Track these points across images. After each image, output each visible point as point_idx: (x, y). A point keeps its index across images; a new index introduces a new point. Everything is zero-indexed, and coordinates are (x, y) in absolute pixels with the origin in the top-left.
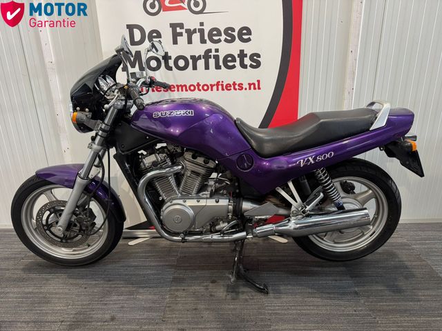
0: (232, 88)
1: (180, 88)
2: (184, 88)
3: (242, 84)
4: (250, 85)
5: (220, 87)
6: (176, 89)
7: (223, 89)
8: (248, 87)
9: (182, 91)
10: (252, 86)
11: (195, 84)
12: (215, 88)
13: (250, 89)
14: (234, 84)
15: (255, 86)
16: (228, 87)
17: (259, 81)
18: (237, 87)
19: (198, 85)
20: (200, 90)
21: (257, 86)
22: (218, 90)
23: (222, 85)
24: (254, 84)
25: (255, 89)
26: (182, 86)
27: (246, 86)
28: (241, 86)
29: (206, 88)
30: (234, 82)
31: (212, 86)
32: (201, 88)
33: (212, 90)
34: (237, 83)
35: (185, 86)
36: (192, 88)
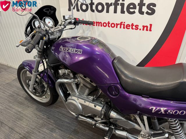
0: (130, 28)
1: (98, 24)
2: (100, 24)
3: (138, 26)
4: (144, 27)
5: (122, 26)
6: (96, 24)
7: (124, 28)
8: (142, 28)
9: (99, 26)
10: (145, 28)
11: (107, 22)
12: (119, 26)
13: (143, 30)
15: (148, 28)
16: (128, 26)
17: (151, 25)
18: (134, 27)
19: (109, 23)
20: (109, 27)
21: (149, 29)
22: (121, 28)
23: (124, 25)
24: (147, 27)
25: (147, 30)
26: (99, 23)
27: (140, 27)
28: (137, 27)
29: (113, 25)
30: (133, 24)
31: (117, 24)
32: (110, 25)
33: (117, 27)
34: (135, 24)
35: (101, 23)
36: (105, 25)
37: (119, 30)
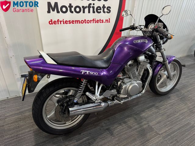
0: (99, 22)
1: (77, 22)
3: (103, 20)
4: (106, 20)
6: (75, 22)
7: (95, 23)
9: (78, 23)
10: (107, 21)
11: (84, 20)
13: (106, 22)
14: (100, 20)
16: (97, 21)
17: (109, 19)
18: (101, 21)
19: (85, 20)
20: (85, 23)
21: (108, 21)
22: (93, 23)
23: (95, 20)
24: (108, 20)
25: (108, 22)
28: (102, 21)
29: (88, 22)
30: (100, 19)
31: (91, 21)
32: (86, 22)
33: (91, 23)
34: (101, 20)
35: (79, 21)
36: (82, 22)
37: (92, 25)
